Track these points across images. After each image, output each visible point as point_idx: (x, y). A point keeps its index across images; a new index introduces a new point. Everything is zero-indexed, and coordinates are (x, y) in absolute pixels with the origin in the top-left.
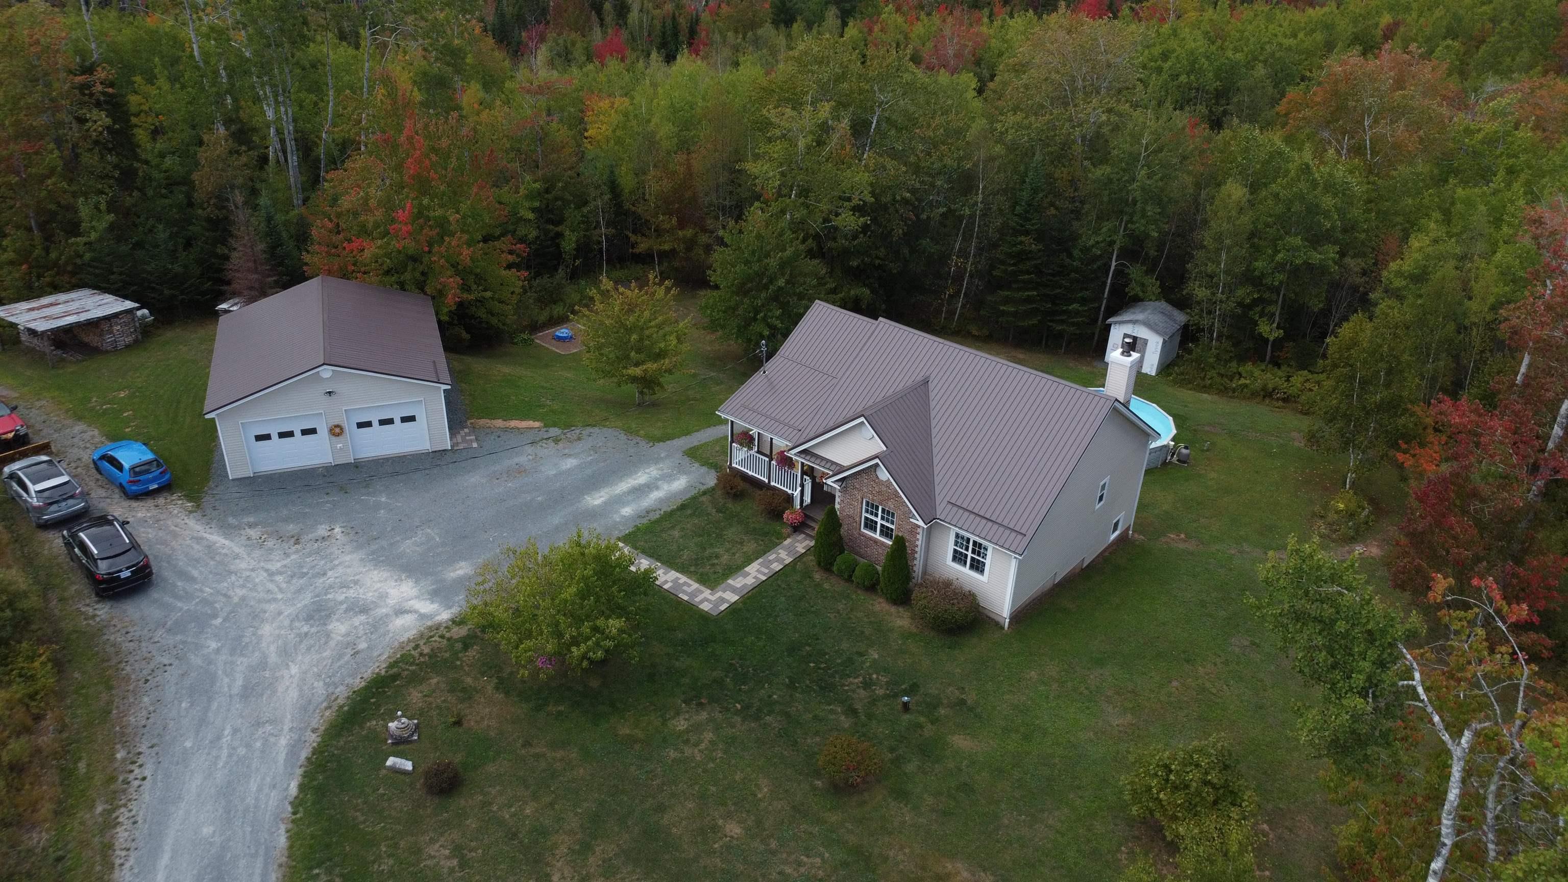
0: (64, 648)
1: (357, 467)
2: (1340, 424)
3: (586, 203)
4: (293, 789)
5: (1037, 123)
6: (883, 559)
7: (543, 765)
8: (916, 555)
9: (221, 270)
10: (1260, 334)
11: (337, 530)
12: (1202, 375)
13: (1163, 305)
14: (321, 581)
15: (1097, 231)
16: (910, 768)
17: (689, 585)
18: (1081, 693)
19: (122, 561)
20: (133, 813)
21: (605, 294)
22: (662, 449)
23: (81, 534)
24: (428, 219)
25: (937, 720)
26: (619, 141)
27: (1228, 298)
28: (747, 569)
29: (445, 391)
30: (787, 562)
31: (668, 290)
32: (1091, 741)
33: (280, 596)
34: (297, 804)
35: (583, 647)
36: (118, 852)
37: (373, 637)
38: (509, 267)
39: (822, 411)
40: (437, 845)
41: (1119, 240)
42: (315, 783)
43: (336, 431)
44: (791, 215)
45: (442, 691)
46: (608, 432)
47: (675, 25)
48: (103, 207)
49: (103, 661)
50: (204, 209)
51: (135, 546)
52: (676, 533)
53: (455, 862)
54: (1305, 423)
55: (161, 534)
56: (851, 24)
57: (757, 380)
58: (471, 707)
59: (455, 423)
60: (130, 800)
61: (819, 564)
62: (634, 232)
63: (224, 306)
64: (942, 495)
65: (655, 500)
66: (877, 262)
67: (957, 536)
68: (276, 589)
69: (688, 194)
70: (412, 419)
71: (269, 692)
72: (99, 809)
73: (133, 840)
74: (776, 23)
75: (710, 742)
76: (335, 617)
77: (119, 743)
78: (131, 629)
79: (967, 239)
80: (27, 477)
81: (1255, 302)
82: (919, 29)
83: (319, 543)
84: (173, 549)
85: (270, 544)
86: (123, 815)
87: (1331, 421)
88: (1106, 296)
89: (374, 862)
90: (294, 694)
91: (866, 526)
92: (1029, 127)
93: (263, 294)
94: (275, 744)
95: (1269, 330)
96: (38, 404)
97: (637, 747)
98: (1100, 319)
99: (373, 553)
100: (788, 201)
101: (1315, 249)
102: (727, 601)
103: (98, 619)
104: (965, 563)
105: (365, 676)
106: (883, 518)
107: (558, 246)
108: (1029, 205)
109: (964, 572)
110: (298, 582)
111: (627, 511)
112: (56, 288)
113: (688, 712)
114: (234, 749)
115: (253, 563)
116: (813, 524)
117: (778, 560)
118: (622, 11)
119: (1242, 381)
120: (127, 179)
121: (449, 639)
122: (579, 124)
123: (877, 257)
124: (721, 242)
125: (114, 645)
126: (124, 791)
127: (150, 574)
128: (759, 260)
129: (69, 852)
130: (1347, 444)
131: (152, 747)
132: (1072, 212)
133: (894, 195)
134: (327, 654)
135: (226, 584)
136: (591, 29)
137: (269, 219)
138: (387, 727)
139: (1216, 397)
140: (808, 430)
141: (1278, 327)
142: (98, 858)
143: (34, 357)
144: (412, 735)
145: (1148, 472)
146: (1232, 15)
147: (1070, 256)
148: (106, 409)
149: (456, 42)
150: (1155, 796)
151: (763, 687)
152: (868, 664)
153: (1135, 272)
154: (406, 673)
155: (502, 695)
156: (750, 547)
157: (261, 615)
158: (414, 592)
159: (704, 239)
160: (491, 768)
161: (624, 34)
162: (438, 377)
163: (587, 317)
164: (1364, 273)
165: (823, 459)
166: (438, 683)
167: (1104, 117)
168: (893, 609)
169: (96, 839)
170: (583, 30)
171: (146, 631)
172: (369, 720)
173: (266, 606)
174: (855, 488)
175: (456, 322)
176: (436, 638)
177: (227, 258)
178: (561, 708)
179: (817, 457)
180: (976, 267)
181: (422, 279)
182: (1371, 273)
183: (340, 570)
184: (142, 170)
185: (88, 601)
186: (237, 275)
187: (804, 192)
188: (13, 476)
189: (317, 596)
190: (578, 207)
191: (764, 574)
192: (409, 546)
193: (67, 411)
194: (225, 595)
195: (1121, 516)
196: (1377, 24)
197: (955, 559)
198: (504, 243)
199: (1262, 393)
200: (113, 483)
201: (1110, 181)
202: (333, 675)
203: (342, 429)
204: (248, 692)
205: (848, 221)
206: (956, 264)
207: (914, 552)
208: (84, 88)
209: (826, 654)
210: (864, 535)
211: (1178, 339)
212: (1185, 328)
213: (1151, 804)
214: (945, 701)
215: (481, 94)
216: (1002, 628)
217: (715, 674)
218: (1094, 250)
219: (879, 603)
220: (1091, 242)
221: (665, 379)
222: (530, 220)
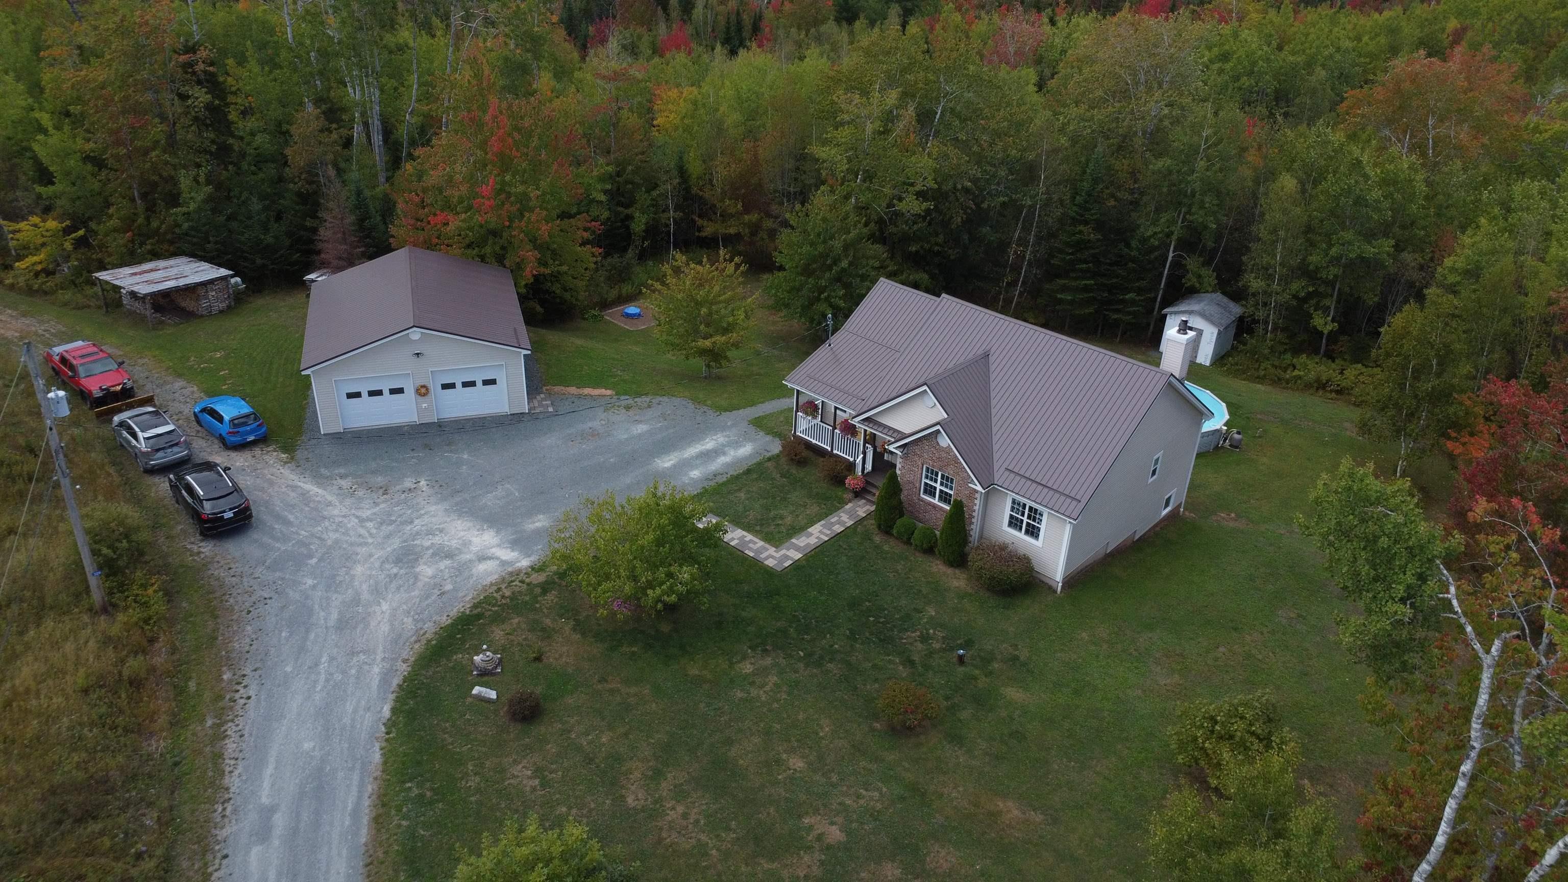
0: (172, 580)
1: (440, 426)
2: (1391, 412)
3: (656, 186)
4: (386, 712)
5: (1098, 115)
6: (941, 523)
7: (618, 699)
8: (973, 520)
9: (312, 241)
10: (1315, 328)
11: (423, 483)
12: (1256, 366)
13: (1218, 296)
14: (408, 528)
15: (1155, 223)
16: (965, 715)
17: (755, 543)
18: (1131, 654)
19: (223, 504)
20: (240, 727)
21: (677, 271)
22: (728, 418)
23: (188, 477)
24: (509, 195)
25: (991, 673)
26: (687, 129)
27: (1283, 291)
28: (810, 530)
29: (525, 355)
30: (848, 525)
31: (738, 266)
32: (1140, 698)
33: (370, 540)
34: (390, 725)
35: (658, 591)
36: (227, 761)
37: (458, 580)
38: (583, 244)
39: (884, 382)
40: (520, 766)
41: (1177, 231)
42: (407, 707)
43: (422, 391)
44: (856, 199)
45: (522, 630)
46: (677, 401)
47: (739, 23)
48: (202, 179)
49: (209, 593)
50: (296, 183)
51: (236, 489)
52: (742, 495)
53: (537, 782)
54: (1356, 414)
55: (258, 481)
56: (912, 22)
57: (822, 352)
58: (550, 645)
59: (533, 389)
60: (237, 716)
61: (879, 527)
62: (700, 216)
63: (312, 276)
64: (1001, 461)
65: (723, 465)
66: (936, 248)
67: (1014, 501)
68: (367, 535)
69: (754, 181)
70: (492, 382)
71: (362, 626)
72: (209, 723)
73: (241, 751)
74: (838, 20)
75: (774, 684)
76: (421, 561)
77: (225, 665)
78: (232, 566)
79: (1026, 229)
80: (136, 425)
81: (1310, 295)
82: (981, 27)
83: (406, 494)
84: (271, 496)
85: (360, 493)
86: (230, 728)
87: (1383, 409)
88: (1162, 286)
89: (462, 779)
90: (385, 628)
91: (925, 492)
92: (1092, 118)
93: (351, 264)
94: (369, 672)
95: (1324, 323)
96: (141, 361)
97: (706, 686)
98: (1156, 309)
99: (457, 504)
100: (854, 185)
101: (1370, 243)
102: (791, 559)
103: (202, 556)
104: (1021, 529)
105: (451, 614)
106: (942, 484)
107: (628, 228)
108: (1090, 195)
109: (1020, 537)
110: (387, 529)
111: (695, 474)
112: (156, 255)
113: (753, 657)
114: (332, 674)
115: (344, 510)
116: (874, 491)
117: (839, 522)
118: (687, 6)
119: (1296, 373)
120: (222, 153)
121: (528, 584)
122: (648, 112)
123: (937, 244)
124: (786, 224)
125: (218, 579)
126: (231, 708)
127: (250, 516)
128: (824, 242)
129: (184, 758)
130: (1398, 431)
131: (255, 670)
132: (1131, 203)
133: (955, 185)
134: (416, 593)
135: (320, 528)
136: (657, 24)
137: (359, 193)
138: (472, 660)
139: (1269, 388)
140: (872, 399)
141: (1333, 321)
142: (210, 765)
143: (137, 320)
144: (496, 668)
145: (1199, 455)
146: (1295, 18)
147: (1128, 245)
148: (204, 368)
149: (536, 29)
150: (1201, 745)
151: (825, 637)
152: (925, 620)
153: (1192, 263)
154: (490, 613)
155: (579, 636)
156: (814, 509)
157: (354, 557)
158: (496, 541)
159: (769, 224)
160: (570, 700)
161: (689, 30)
162: (518, 342)
163: (659, 291)
164: (1421, 268)
165: (885, 427)
166: (519, 622)
167: (1166, 111)
168: (950, 571)
169: (208, 749)
170: (649, 24)
171: (247, 566)
172: (456, 653)
173: (359, 550)
174: (916, 454)
175: (531, 296)
176: (517, 583)
177: (315, 230)
178: (635, 649)
179: (881, 425)
180: (1035, 256)
181: (501, 252)
182: (1427, 268)
183: (426, 519)
184: (236, 145)
185: (192, 540)
186: (326, 245)
187: (869, 177)
188: (122, 424)
189: (405, 541)
190: (648, 191)
191: (827, 535)
192: (491, 500)
193: (168, 368)
194: (319, 538)
195: (1173, 492)
196: (1443, 30)
197: (1011, 524)
198: (580, 221)
199: (1316, 385)
200: (212, 435)
201: (1170, 172)
202: (421, 613)
203: (427, 389)
204: (343, 625)
205: (911, 205)
206: (1015, 252)
207: (972, 517)
208: (188, 66)
209: (886, 609)
210: (923, 500)
211: (1232, 332)
212: (1241, 320)
213: (1196, 753)
214: (999, 657)
215: (553, 83)
216: (1055, 592)
217: (779, 624)
218: (1152, 240)
219: (937, 565)
220: (1149, 233)
221: (732, 354)
222: (601, 202)
